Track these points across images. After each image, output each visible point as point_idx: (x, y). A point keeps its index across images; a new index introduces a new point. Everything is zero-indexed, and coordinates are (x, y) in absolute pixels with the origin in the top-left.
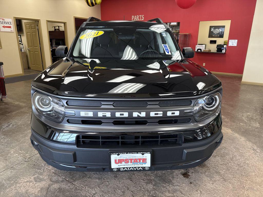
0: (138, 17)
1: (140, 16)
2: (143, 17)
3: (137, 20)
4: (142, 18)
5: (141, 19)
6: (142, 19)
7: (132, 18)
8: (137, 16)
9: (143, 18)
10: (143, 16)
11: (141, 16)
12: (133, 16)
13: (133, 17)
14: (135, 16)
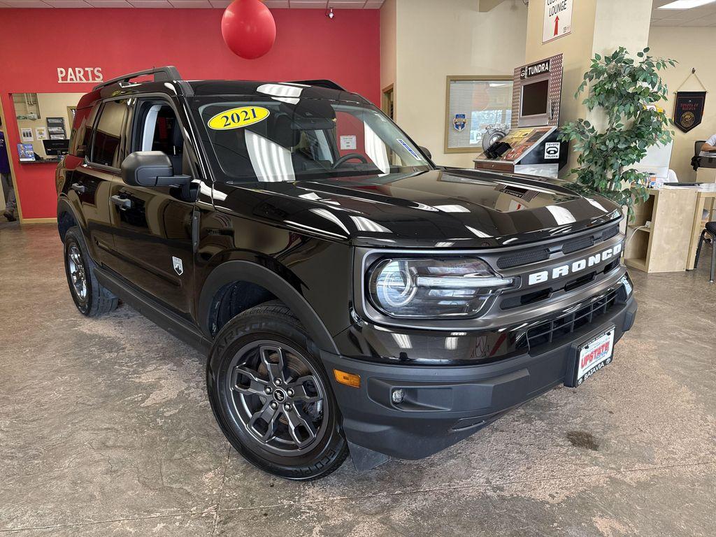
0: (79, 72)
1: (86, 69)
2: (100, 75)
3: (79, 81)
4: (94, 76)
5: (94, 79)
6: (96, 79)
7: (60, 76)
8: (77, 69)
9: (99, 77)
10: (98, 71)
11: (92, 72)
12: (59, 70)
13: (62, 72)
14: (70, 70)
